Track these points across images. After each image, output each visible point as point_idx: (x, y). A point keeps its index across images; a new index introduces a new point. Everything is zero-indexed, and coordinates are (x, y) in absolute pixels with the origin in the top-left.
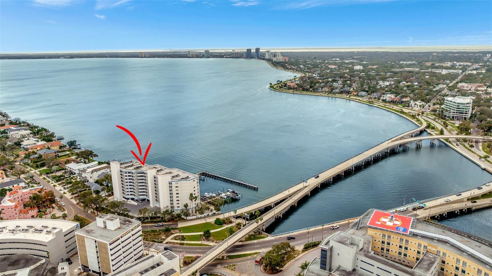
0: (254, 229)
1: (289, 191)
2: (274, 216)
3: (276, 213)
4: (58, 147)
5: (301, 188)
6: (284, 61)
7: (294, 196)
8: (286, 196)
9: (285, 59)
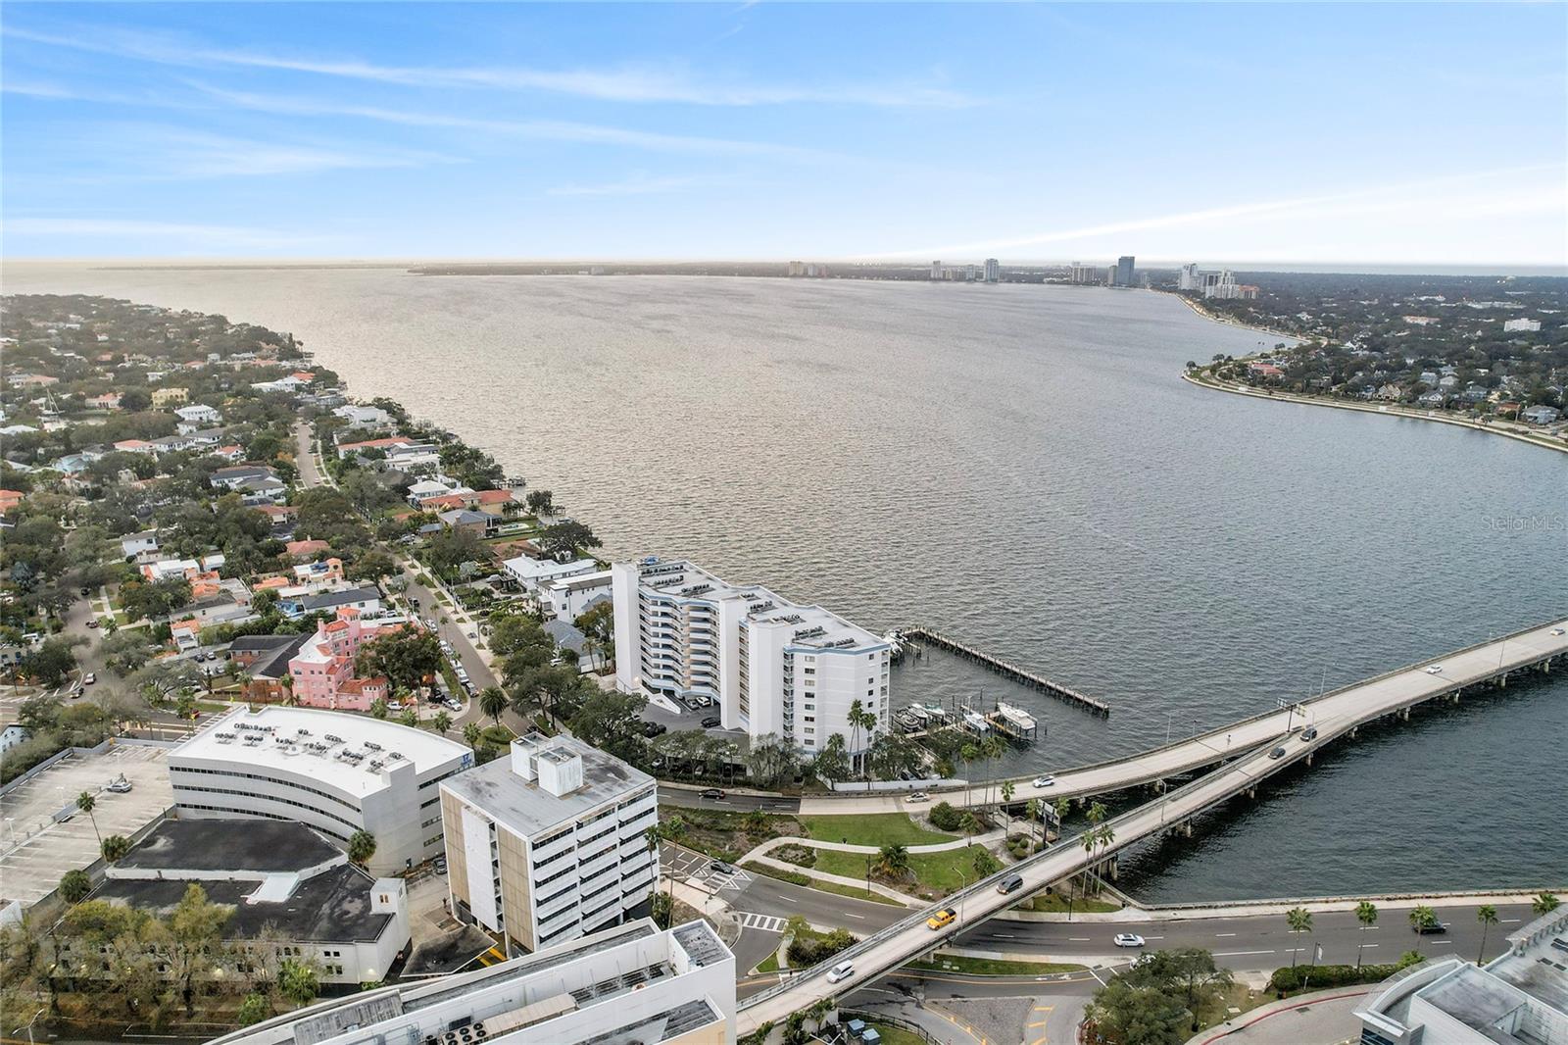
0: (1076, 869)
1: (1229, 741)
2: (1160, 829)
3: (1168, 818)
4: (500, 506)
5: (1280, 732)
6: (1242, 297)
7: (1249, 761)
8: (1217, 756)
9: (1246, 293)
